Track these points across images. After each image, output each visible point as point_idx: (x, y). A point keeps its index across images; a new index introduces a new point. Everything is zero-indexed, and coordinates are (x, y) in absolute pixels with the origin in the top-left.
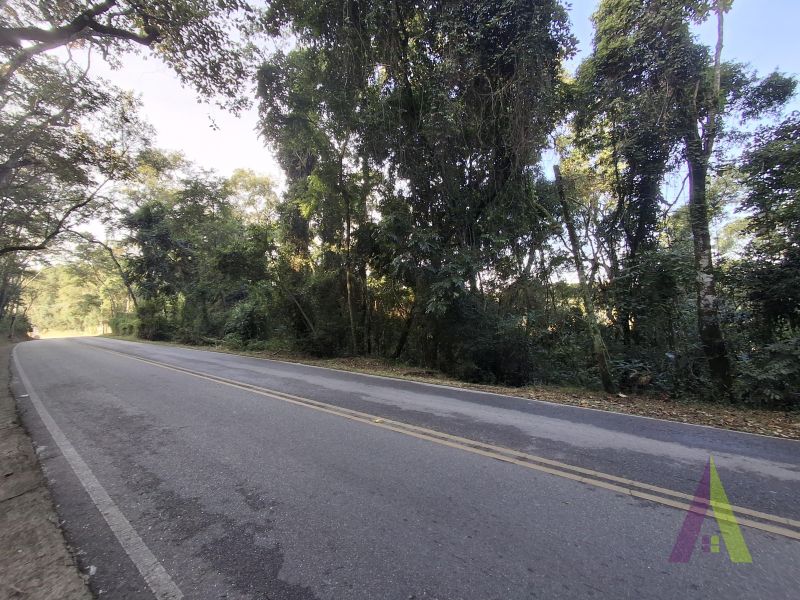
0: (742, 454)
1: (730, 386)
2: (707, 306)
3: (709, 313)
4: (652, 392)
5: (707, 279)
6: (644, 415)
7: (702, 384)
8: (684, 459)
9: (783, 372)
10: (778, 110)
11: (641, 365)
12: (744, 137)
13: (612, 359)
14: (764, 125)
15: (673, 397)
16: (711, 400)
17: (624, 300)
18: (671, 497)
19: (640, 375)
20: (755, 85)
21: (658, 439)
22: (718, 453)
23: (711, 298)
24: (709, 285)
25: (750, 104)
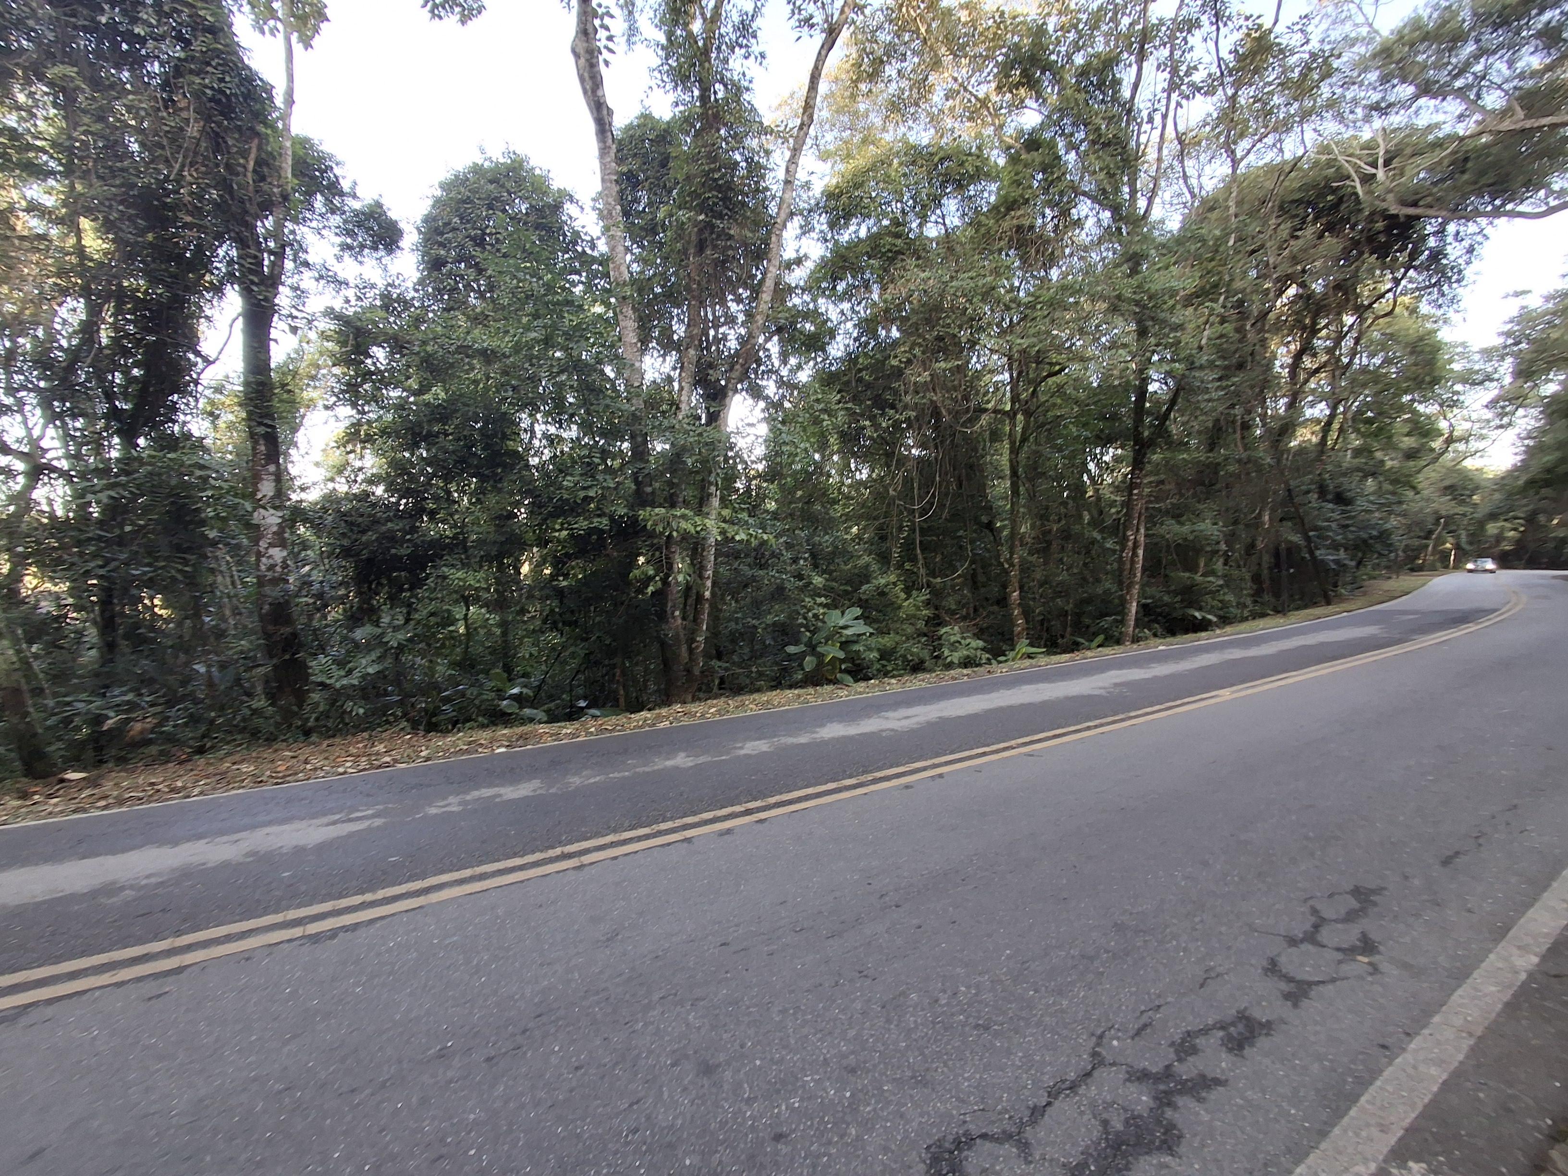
0: (270, 823)
1: (300, 707)
2: (271, 568)
3: (275, 581)
4: (154, 750)
5: (271, 519)
6: (105, 807)
7: (255, 712)
8: (148, 877)
9: (370, 670)
10: (384, 261)
11: (129, 697)
12: (341, 283)
13: (55, 695)
14: (366, 277)
15: (201, 751)
16: (271, 739)
17: (95, 556)
18: (73, 976)
19: (128, 721)
20: (357, 205)
21: (113, 852)
22: (225, 838)
23: (278, 554)
24: (275, 529)
25: (350, 233)
